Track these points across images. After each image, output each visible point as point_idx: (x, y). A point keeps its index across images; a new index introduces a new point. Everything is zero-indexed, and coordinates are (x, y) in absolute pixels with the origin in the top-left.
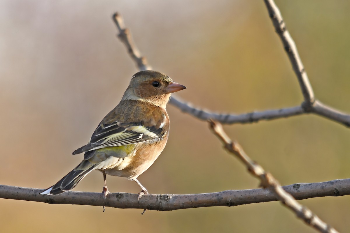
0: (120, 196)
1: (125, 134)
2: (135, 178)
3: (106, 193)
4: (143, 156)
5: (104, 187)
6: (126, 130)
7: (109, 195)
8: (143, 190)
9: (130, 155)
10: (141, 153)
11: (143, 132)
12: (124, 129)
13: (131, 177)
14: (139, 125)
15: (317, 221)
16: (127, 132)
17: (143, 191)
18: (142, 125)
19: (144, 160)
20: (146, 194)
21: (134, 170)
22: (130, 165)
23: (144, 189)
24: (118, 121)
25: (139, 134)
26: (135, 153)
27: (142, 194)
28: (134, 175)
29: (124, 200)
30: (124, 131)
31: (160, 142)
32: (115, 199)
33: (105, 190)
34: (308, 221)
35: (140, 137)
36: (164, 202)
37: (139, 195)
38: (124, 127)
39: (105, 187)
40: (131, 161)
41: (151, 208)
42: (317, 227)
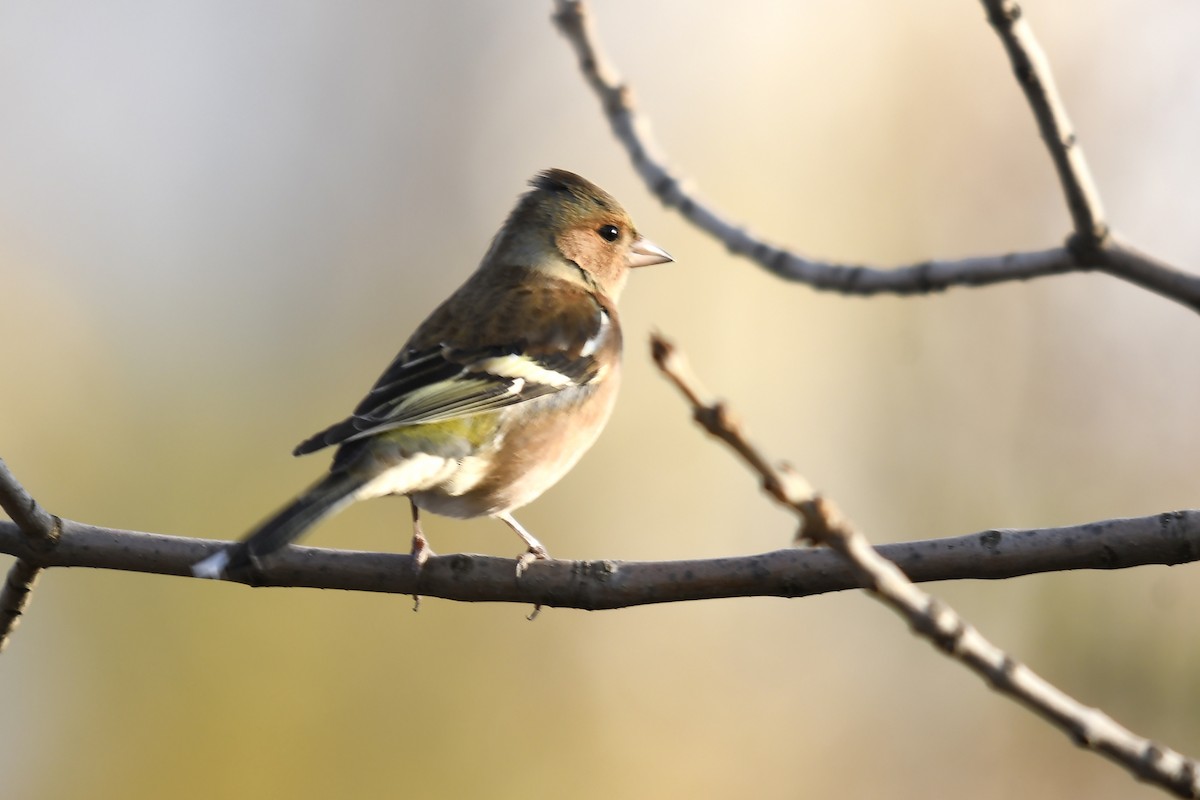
0: (462, 564)
1: (463, 383)
2: (505, 514)
3: (422, 558)
4: (525, 451)
5: (415, 539)
6: (466, 370)
7: (431, 561)
8: (532, 545)
9: (483, 447)
10: (518, 442)
11: (523, 374)
12: (459, 368)
13: (492, 512)
14: (508, 353)
15: (973, 641)
16: (469, 377)
17: (531, 551)
18: (519, 353)
19: (531, 464)
20: (542, 558)
21: (501, 494)
22: (486, 479)
23: (534, 543)
24: (449, 343)
25: (509, 381)
26: (501, 443)
27: (531, 558)
28: (503, 505)
29: (474, 575)
30: (460, 375)
31: (582, 403)
32: (448, 573)
33: (418, 545)
34: (947, 643)
35: (516, 388)
36: (593, 584)
37: (518, 561)
38: (462, 362)
39: (420, 536)
40: (488, 468)
41: (555, 602)
42: (973, 661)
